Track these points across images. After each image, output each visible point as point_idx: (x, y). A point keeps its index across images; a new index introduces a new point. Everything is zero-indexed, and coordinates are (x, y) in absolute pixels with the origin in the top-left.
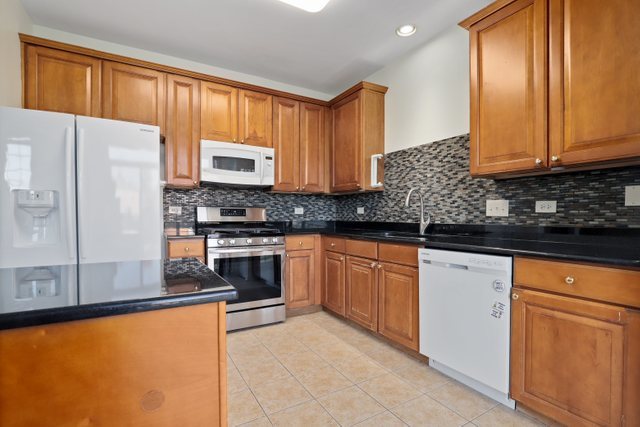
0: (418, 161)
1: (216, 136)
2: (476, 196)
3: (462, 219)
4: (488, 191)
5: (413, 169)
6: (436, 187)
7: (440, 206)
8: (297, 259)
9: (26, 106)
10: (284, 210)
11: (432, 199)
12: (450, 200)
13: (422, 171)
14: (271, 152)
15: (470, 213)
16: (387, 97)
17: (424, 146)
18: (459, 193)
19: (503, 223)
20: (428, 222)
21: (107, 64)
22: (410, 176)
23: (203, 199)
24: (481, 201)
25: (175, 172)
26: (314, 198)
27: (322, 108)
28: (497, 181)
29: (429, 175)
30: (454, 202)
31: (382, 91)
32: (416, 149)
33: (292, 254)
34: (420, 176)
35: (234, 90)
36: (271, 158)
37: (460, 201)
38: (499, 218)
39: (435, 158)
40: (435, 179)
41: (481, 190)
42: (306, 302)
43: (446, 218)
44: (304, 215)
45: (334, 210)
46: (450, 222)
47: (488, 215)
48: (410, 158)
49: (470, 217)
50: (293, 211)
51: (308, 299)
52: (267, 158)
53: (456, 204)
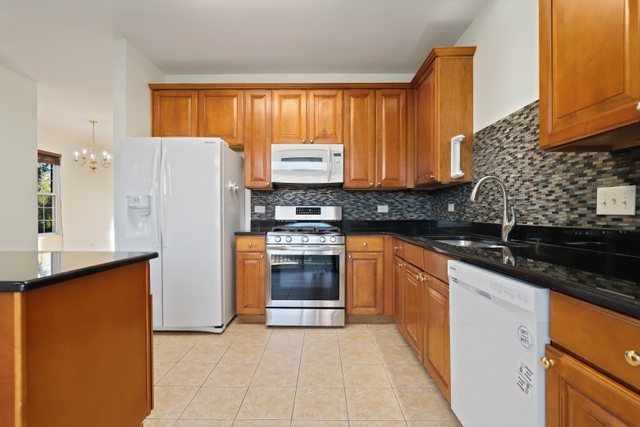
0: (508, 137)
1: (287, 139)
2: (582, 181)
3: (562, 219)
4: (600, 173)
5: (503, 149)
6: (528, 172)
7: (533, 200)
8: (362, 262)
9: (153, 135)
10: (365, 208)
11: (523, 190)
12: (545, 191)
13: (512, 151)
14: (339, 148)
15: (573, 209)
16: (476, 60)
17: (513, 115)
18: (556, 178)
19: (626, 226)
20: (512, 223)
21: (201, 92)
22: (499, 159)
23: (284, 199)
24: (588, 190)
25: (252, 176)
26: (402, 194)
27: (404, 92)
28: (615, 154)
29: (519, 156)
30: (551, 193)
31: (470, 52)
32: (504, 121)
33: (355, 255)
34: (509, 158)
35: (303, 93)
36: (339, 155)
37: (559, 192)
38: (619, 219)
39: (527, 129)
40: (527, 161)
41: (588, 171)
42: (372, 309)
43: (541, 217)
44: (390, 214)
45: (428, 207)
46: (546, 224)
47: (599, 212)
48: (499, 135)
49: (573, 216)
50: (376, 209)
51: (375, 306)
52: (335, 155)
53: (553, 197)
